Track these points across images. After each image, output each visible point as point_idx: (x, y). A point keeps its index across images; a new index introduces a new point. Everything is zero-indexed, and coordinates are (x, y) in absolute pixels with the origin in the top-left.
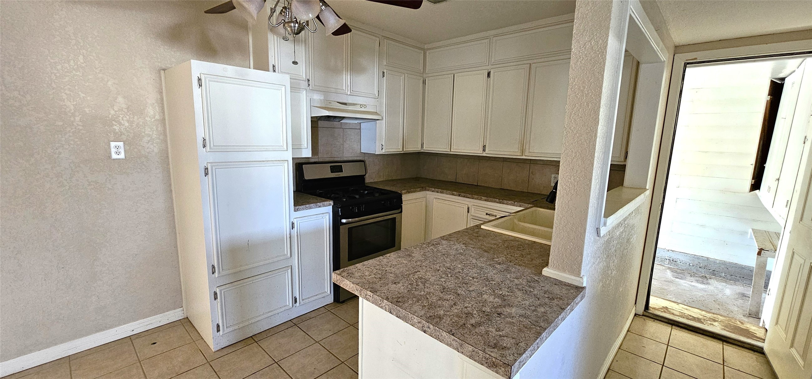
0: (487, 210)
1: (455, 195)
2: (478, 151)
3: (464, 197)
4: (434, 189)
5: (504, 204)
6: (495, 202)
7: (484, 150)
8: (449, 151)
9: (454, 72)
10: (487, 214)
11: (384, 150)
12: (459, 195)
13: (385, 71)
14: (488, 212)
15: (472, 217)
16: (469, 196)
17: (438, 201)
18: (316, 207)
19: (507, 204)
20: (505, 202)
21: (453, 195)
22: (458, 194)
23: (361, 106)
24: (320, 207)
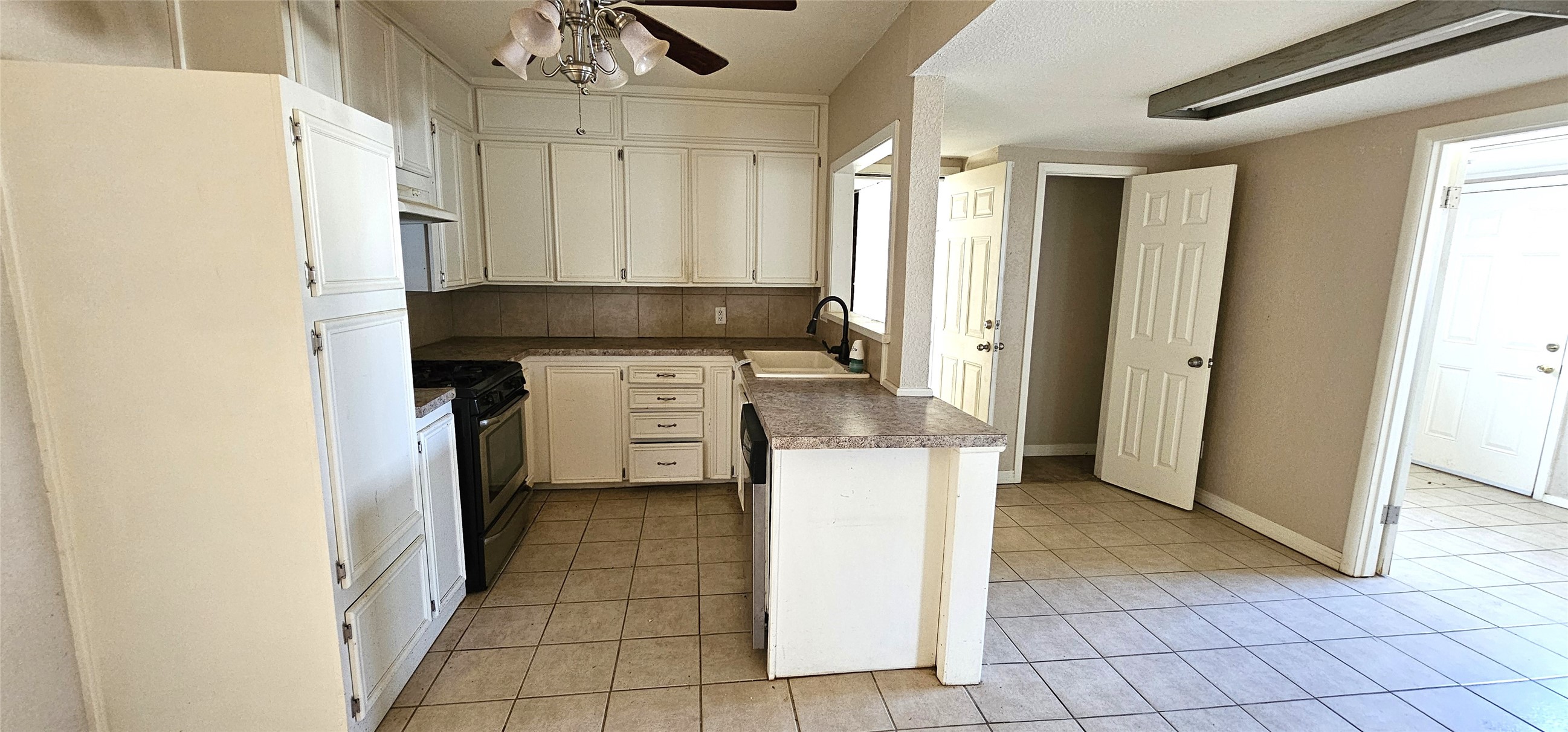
0: (657, 370)
1: (595, 355)
2: (616, 280)
3: (614, 354)
4: (547, 351)
5: (686, 354)
6: (671, 354)
7: (624, 277)
8: (552, 280)
9: (549, 140)
10: (658, 376)
11: (445, 285)
12: (605, 354)
13: (435, 122)
14: (660, 372)
15: (629, 386)
16: (624, 352)
17: (555, 371)
18: (441, 405)
19: (690, 355)
20: (688, 351)
21: (592, 354)
22: (602, 351)
23: (414, 192)
24: (438, 405)
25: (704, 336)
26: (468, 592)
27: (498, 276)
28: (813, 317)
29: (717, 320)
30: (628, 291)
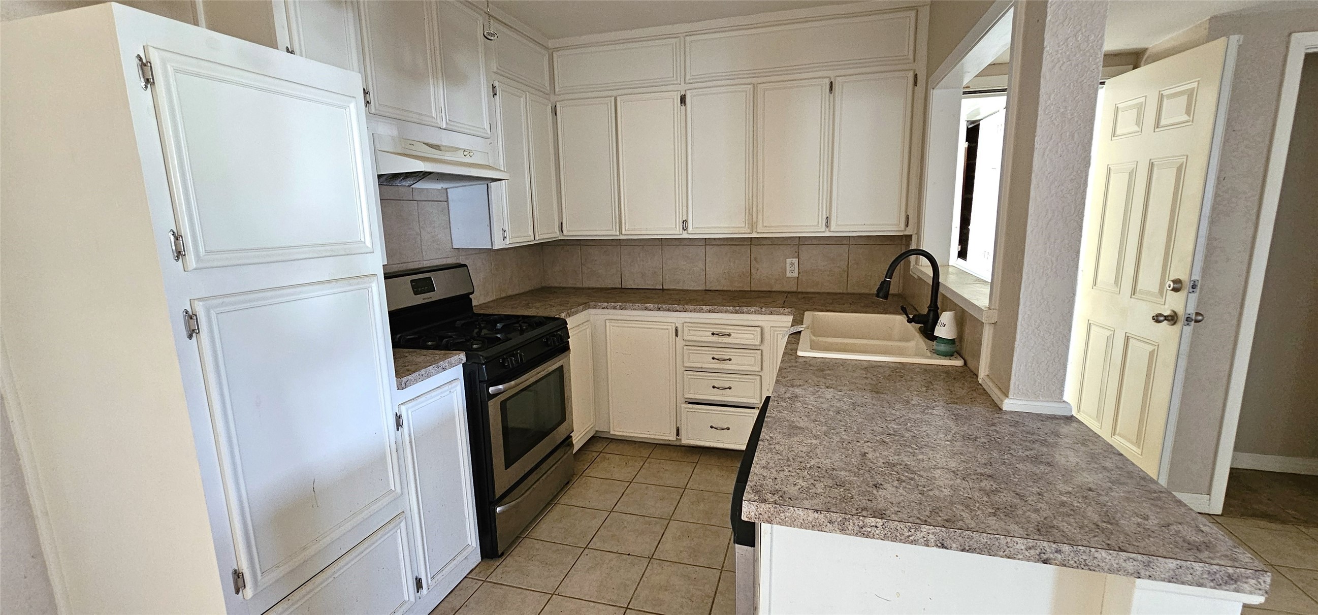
0: (712, 328)
1: (650, 310)
2: (676, 232)
3: (669, 310)
4: (606, 304)
5: (743, 313)
6: (727, 312)
7: (685, 229)
8: (618, 233)
9: (614, 93)
10: (713, 334)
11: (508, 241)
12: (659, 309)
13: (496, 84)
14: (715, 331)
15: (684, 343)
16: (678, 308)
17: (614, 324)
18: (439, 372)
19: (748, 313)
20: (745, 309)
21: (646, 309)
22: (656, 306)
23: (465, 153)
24: (444, 369)
25: (774, 290)
26: (482, 558)
27: (572, 231)
28: (886, 277)
29: (788, 273)
30: (696, 243)
